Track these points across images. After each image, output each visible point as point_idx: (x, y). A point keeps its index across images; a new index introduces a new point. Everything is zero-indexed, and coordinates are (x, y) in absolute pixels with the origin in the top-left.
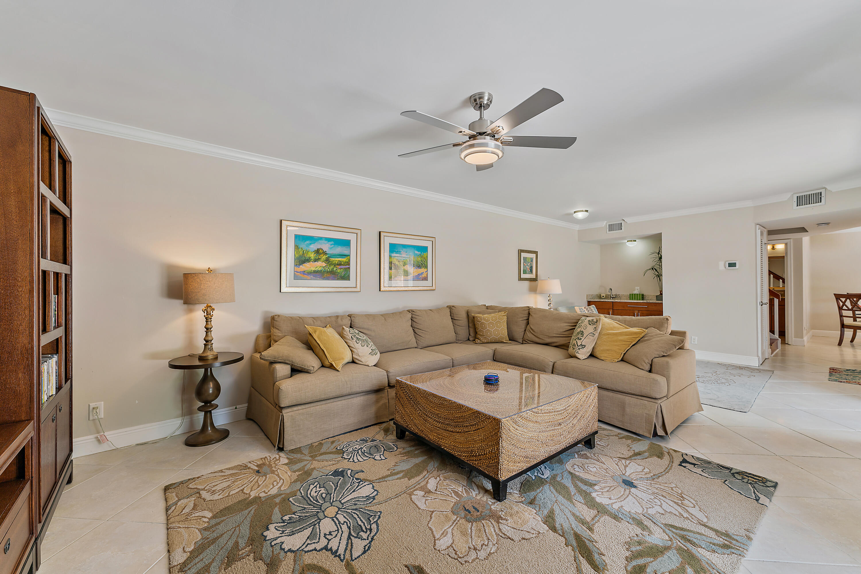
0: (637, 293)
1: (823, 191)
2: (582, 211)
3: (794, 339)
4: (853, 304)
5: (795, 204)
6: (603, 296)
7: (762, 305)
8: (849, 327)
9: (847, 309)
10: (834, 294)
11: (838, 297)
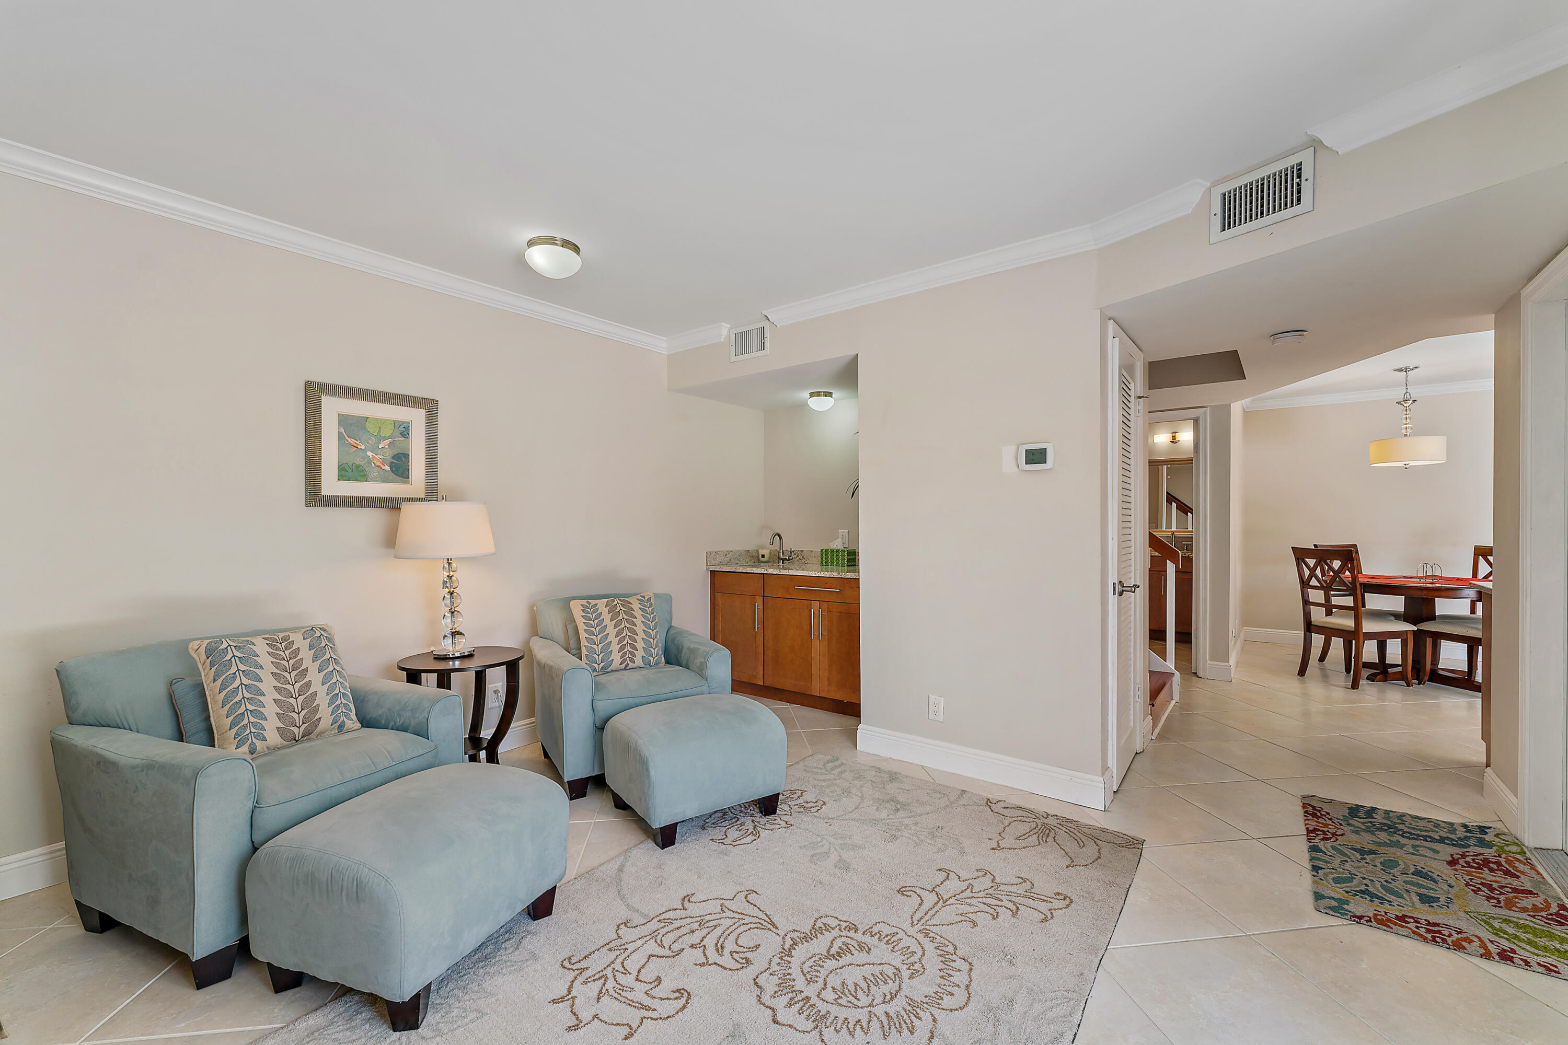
0: (838, 548)
1: (1306, 157)
2: (551, 241)
3: (1209, 662)
4: (1331, 573)
5: (1217, 222)
6: (763, 556)
7: (1121, 594)
8: (1321, 630)
9: (1319, 585)
10: (1292, 547)
11: (1300, 554)
